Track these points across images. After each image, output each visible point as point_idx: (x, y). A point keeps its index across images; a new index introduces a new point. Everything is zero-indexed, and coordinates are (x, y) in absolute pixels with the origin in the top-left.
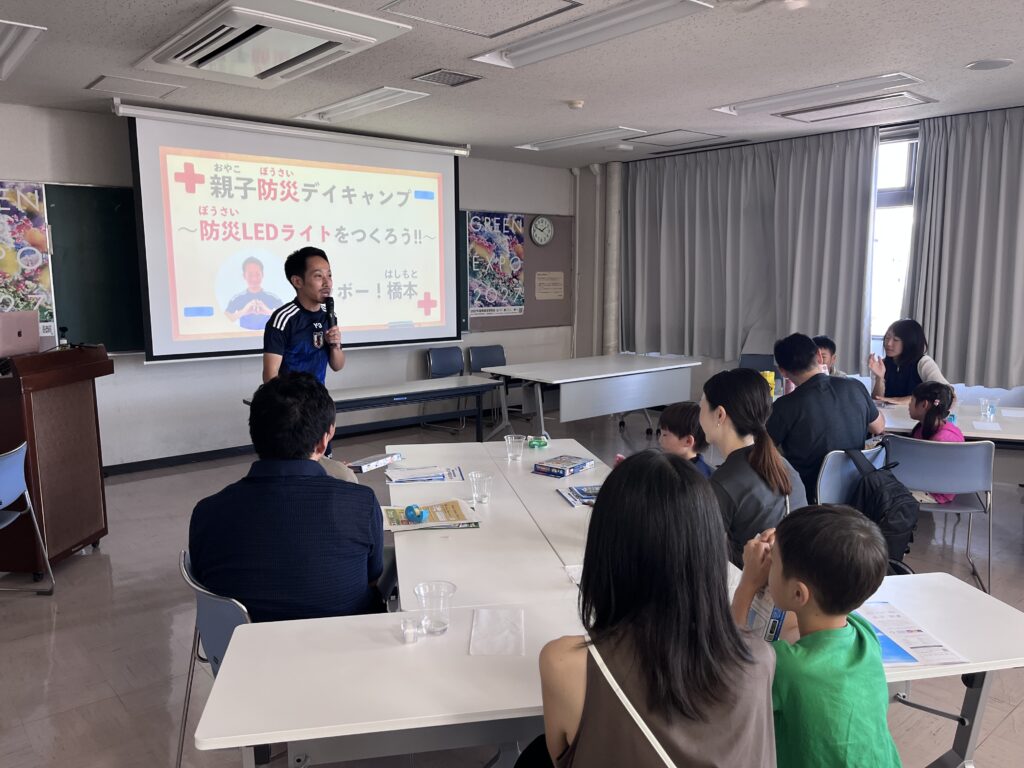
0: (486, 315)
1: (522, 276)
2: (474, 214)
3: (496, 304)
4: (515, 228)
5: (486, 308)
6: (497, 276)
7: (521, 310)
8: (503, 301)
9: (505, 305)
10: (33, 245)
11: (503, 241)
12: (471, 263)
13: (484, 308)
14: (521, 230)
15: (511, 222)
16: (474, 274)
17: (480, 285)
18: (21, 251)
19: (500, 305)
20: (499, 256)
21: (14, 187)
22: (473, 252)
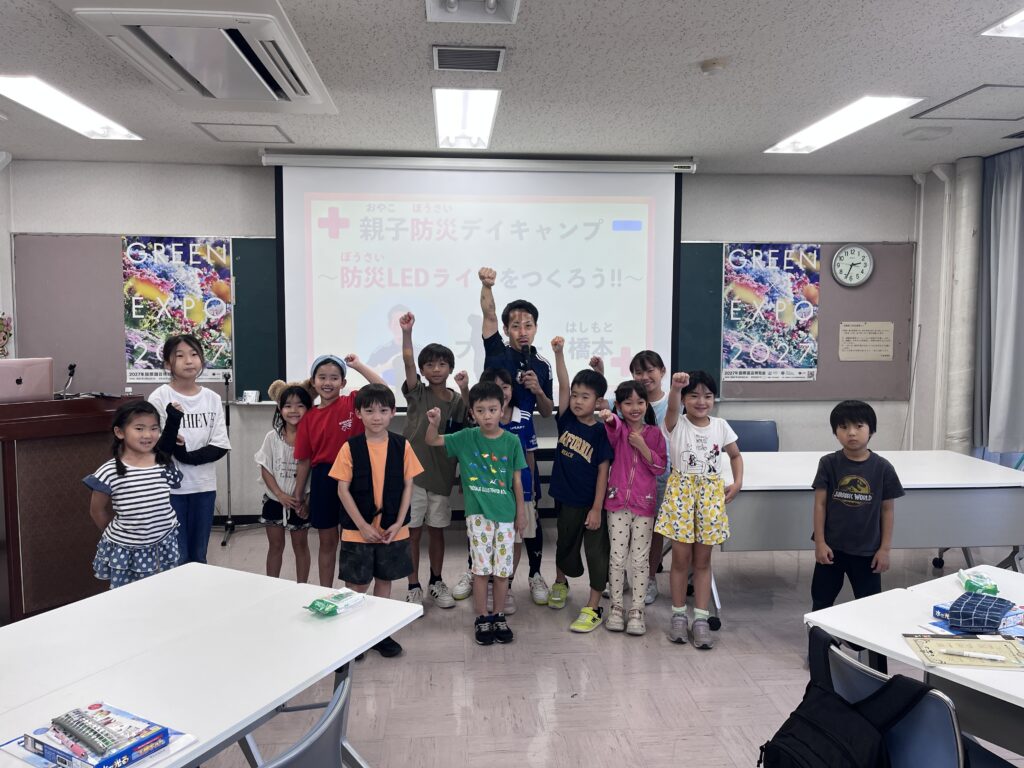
0: (749, 378)
1: (814, 328)
2: (733, 246)
3: (767, 365)
4: (804, 262)
5: (751, 370)
6: (772, 327)
7: (811, 374)
8: (779, 361)
9: (783, 367)
10: (219, 296)
11: (784, 281)
12: (728, 311)
13: (747, 370)
14: (814, 265)
15: (797, 255)
16: (732, 325)
17: (742, 339)
18: (208, 301)
19: (775, 366)
20: (774, 301)
21: (205, 242)
22: (731, 295)
